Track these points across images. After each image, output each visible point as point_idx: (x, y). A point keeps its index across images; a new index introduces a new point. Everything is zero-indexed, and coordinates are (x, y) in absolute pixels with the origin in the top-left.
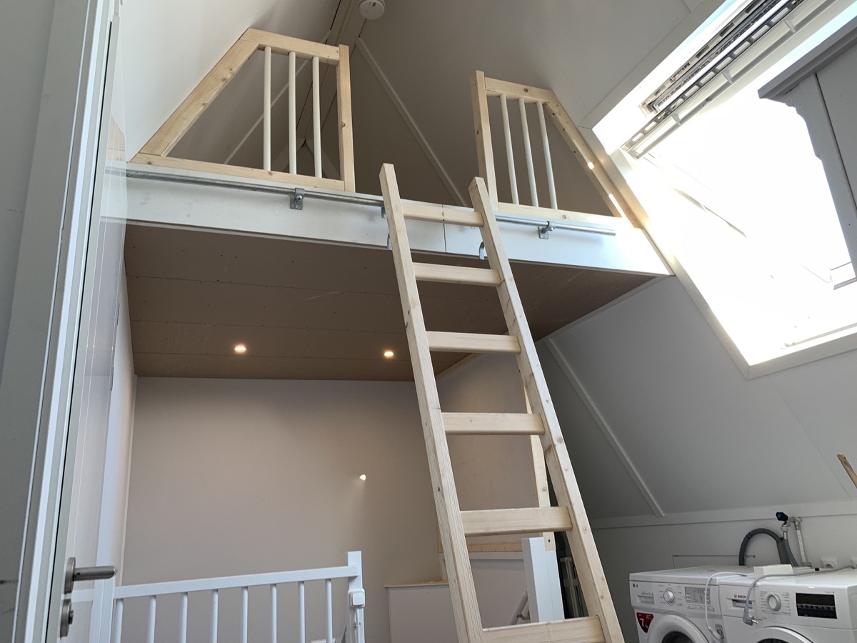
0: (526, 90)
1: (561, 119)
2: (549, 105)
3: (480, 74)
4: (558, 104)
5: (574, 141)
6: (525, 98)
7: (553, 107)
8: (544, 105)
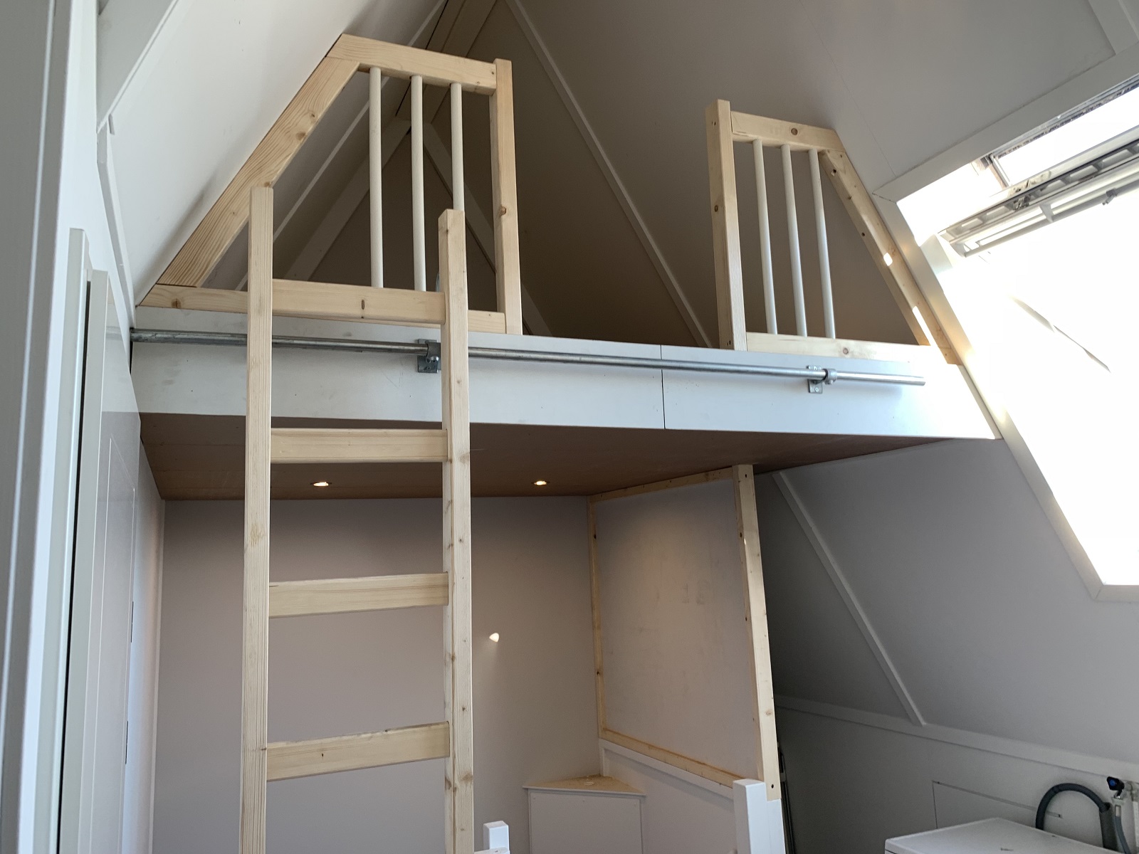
0: (795, 132)
1: (847, 180)
2: (829, 155)
3: (724, 106)
4: (843, 153)
5: (865, 218)
6: (791, 144)
7: (835, 160)
8: (821, 154)
